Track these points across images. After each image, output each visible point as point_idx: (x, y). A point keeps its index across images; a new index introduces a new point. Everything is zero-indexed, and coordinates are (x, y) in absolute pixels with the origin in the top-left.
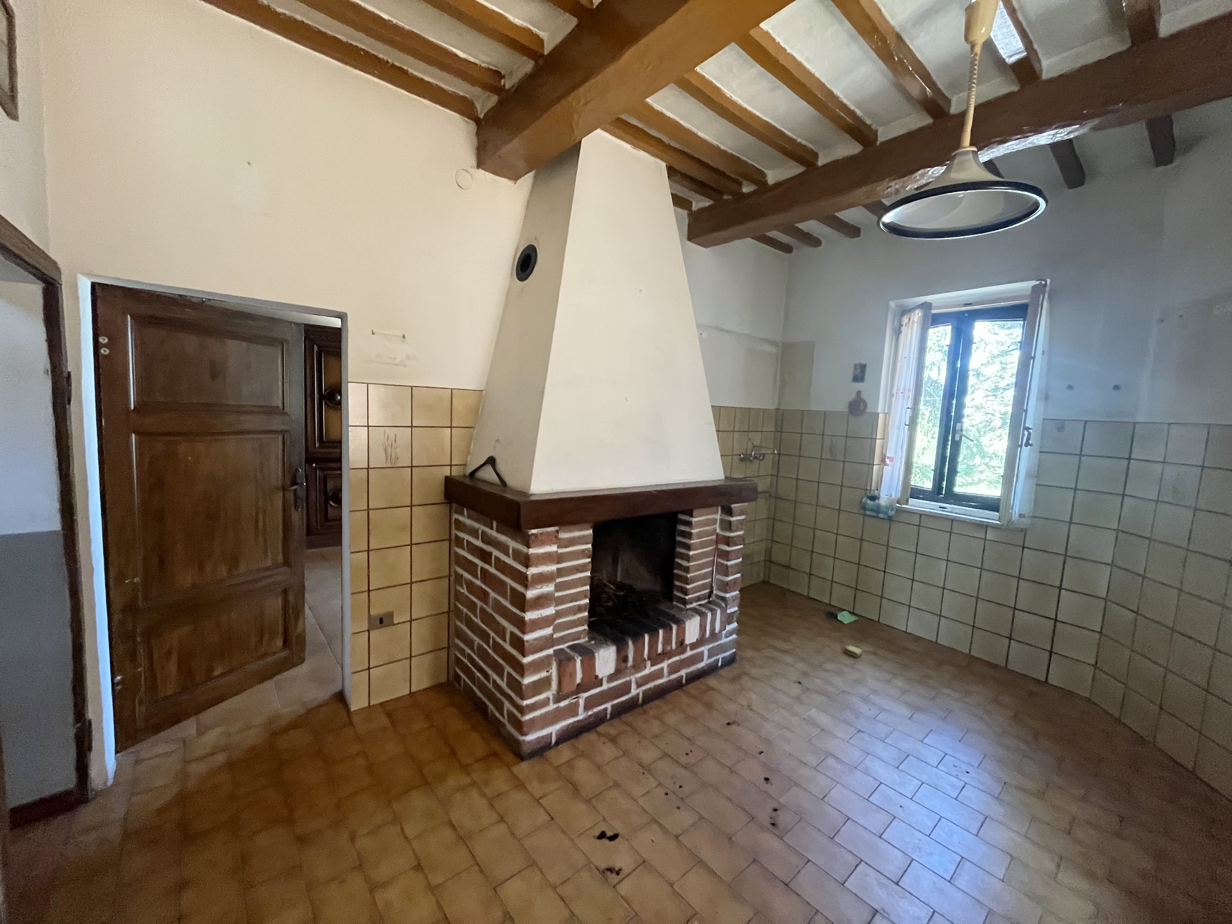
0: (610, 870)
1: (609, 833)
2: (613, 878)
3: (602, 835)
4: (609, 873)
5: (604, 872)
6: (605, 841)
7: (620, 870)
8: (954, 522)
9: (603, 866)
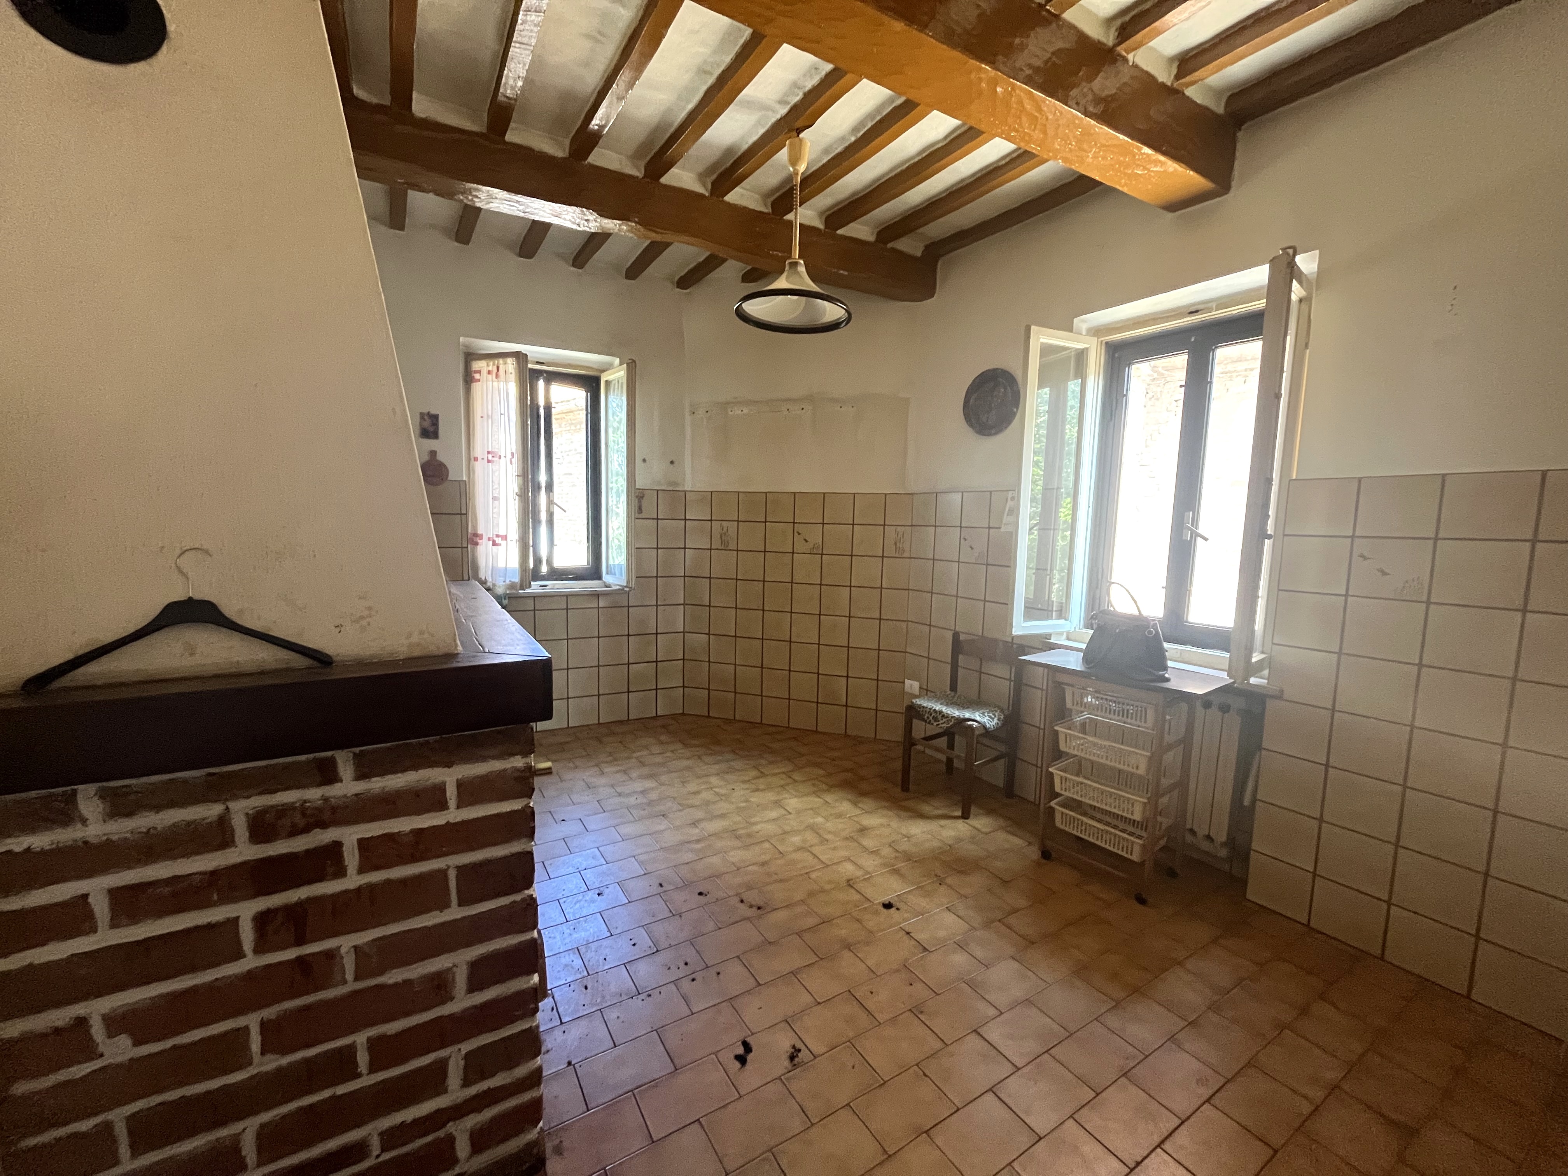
0: (792, 1058)
1: (741, 1050)
2: (804, 1055)
3: (741, 1059)
4: (796, 1059)
5: (795, 1065)
6: (750, 1057)
7: (794, 1047)
8: (569, 597)
9: (787, 1063)
